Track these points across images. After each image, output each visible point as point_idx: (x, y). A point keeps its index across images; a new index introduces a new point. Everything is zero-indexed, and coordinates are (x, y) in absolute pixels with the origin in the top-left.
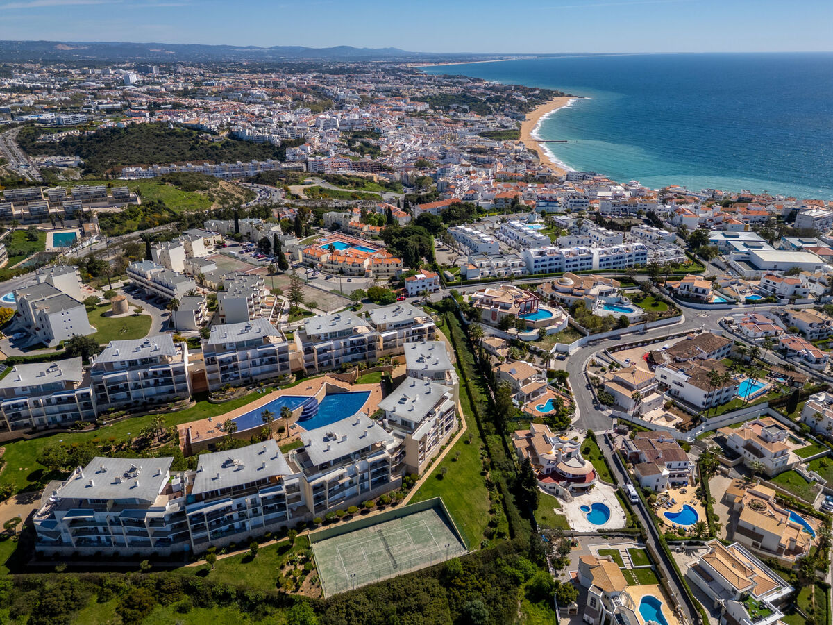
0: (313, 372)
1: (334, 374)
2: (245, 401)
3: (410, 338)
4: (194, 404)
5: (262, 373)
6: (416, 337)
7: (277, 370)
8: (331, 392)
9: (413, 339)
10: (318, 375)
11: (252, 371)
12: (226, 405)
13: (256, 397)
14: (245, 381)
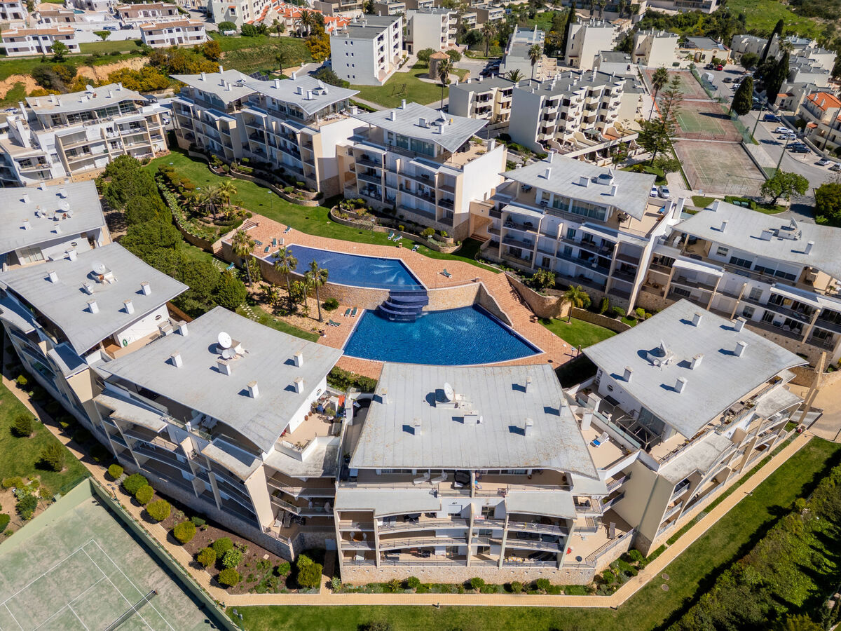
0: (491, 257)
1: (518, 280)
2: (362, 235)
3: (759, 312)
4: (316, 204)
5: (418, 211)
6: (780, 317)
7: (432, 216)
8: (483, 307)
9: (768, 318)
10: (494, 266)
11: (401, 198)
12: (337, 227)
13: (378, 240)
14: (387, 210)
